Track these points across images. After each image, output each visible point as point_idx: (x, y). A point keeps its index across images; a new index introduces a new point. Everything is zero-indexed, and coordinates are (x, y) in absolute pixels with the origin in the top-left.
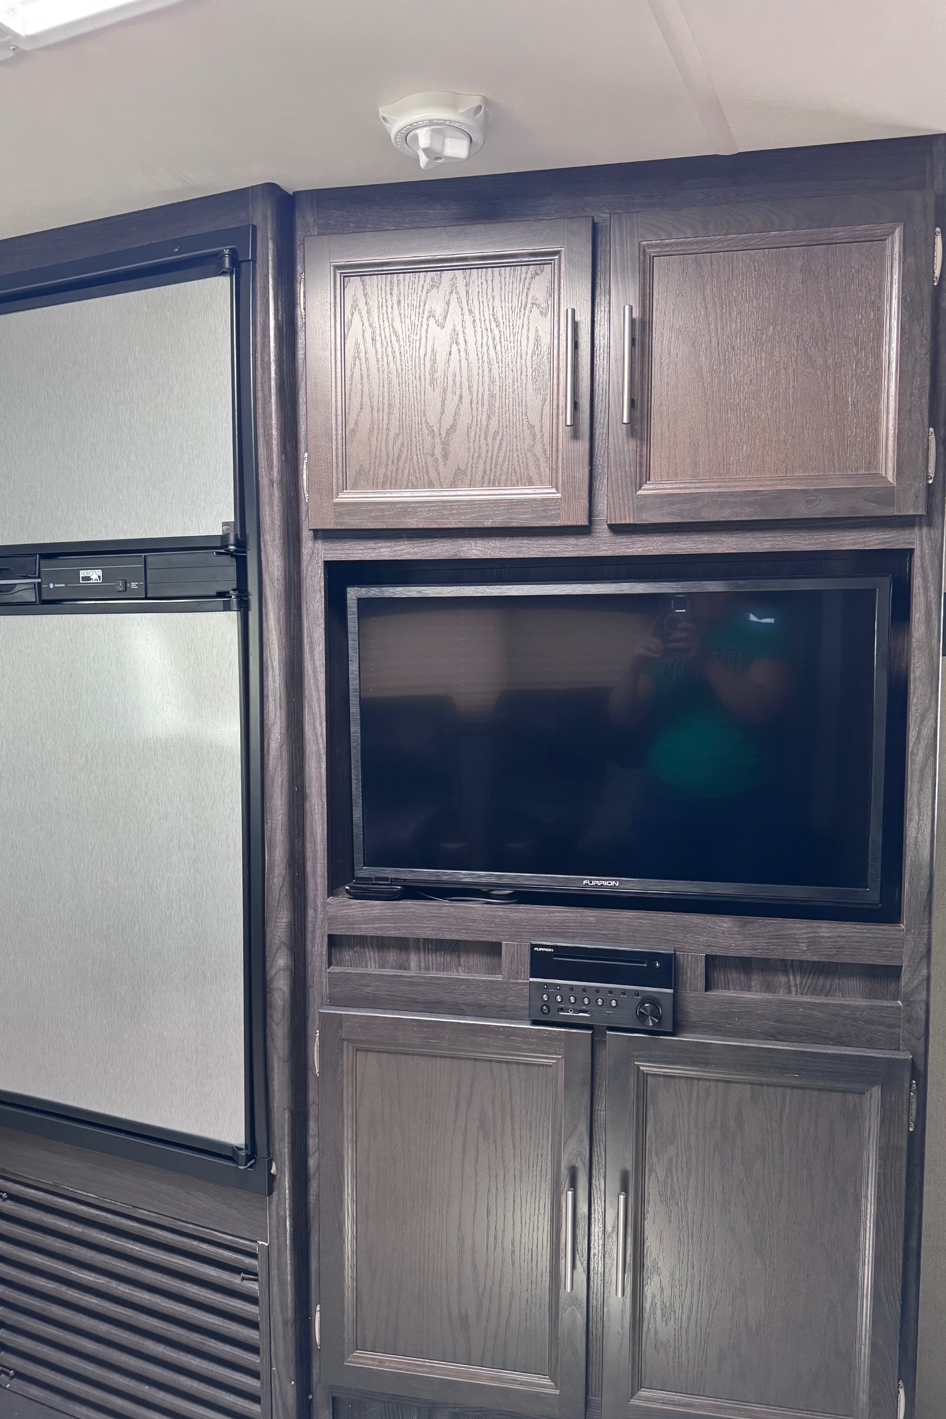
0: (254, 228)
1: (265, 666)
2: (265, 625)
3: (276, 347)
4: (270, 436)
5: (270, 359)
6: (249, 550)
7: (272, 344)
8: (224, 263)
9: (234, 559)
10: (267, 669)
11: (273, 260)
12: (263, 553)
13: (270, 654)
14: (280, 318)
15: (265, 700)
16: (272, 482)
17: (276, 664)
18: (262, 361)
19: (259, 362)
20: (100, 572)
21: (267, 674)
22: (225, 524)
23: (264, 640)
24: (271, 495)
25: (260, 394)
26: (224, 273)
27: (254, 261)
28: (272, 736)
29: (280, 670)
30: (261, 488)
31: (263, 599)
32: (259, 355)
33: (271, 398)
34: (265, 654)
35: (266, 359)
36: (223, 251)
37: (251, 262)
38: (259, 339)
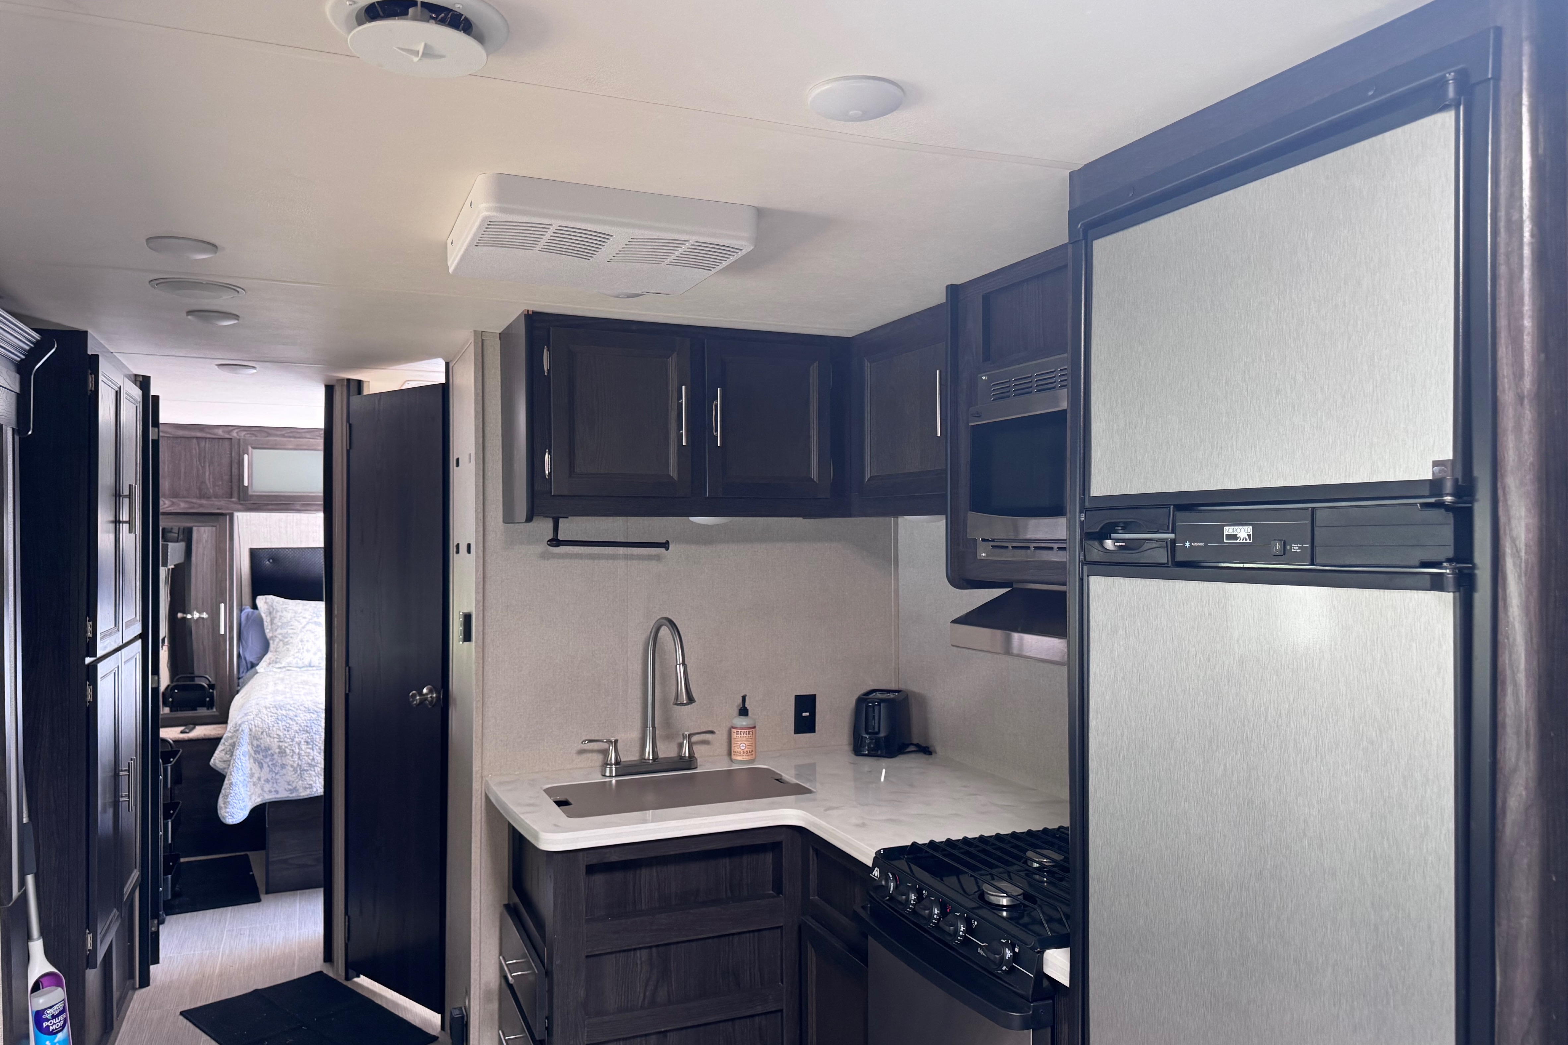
0: (1499, 32)
1: (1500, 677)
2: (1501, 614)
3: (1532, 198)
4: (1520, 330)
5: (1521, 217)
6: (1477, 501)
7: (1526, 193)
8: (1446, 91)
9: (1451, 514)
10: (1504, 682)
11: (1531, 69)
12: (1501, 504)
13: (1510, 660)
14: (1541, 151)
15: (1500, 730)
16: (1520, 398)
17: (1521, 677)
18: (1509, 221)
19: (1502, 224)
20: (1249, 530)
21: (1504, 690)
22: (1435, 464)
23: (1500, 638)
24: (1519, 418)
25: (1503, 270)
26: (1444, 108)
27: (1497, 78)
28: (1512, 789)
29: (1528, 686)
30: (1500, 409)
31: (1500, 574)
32: (1502, 214)
33: (1522, 272)
34: (1500, 660)
35: (1515, 217)
36: (1444, 76)
37: (1492, 82)
38: (1503, 189)
